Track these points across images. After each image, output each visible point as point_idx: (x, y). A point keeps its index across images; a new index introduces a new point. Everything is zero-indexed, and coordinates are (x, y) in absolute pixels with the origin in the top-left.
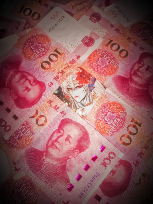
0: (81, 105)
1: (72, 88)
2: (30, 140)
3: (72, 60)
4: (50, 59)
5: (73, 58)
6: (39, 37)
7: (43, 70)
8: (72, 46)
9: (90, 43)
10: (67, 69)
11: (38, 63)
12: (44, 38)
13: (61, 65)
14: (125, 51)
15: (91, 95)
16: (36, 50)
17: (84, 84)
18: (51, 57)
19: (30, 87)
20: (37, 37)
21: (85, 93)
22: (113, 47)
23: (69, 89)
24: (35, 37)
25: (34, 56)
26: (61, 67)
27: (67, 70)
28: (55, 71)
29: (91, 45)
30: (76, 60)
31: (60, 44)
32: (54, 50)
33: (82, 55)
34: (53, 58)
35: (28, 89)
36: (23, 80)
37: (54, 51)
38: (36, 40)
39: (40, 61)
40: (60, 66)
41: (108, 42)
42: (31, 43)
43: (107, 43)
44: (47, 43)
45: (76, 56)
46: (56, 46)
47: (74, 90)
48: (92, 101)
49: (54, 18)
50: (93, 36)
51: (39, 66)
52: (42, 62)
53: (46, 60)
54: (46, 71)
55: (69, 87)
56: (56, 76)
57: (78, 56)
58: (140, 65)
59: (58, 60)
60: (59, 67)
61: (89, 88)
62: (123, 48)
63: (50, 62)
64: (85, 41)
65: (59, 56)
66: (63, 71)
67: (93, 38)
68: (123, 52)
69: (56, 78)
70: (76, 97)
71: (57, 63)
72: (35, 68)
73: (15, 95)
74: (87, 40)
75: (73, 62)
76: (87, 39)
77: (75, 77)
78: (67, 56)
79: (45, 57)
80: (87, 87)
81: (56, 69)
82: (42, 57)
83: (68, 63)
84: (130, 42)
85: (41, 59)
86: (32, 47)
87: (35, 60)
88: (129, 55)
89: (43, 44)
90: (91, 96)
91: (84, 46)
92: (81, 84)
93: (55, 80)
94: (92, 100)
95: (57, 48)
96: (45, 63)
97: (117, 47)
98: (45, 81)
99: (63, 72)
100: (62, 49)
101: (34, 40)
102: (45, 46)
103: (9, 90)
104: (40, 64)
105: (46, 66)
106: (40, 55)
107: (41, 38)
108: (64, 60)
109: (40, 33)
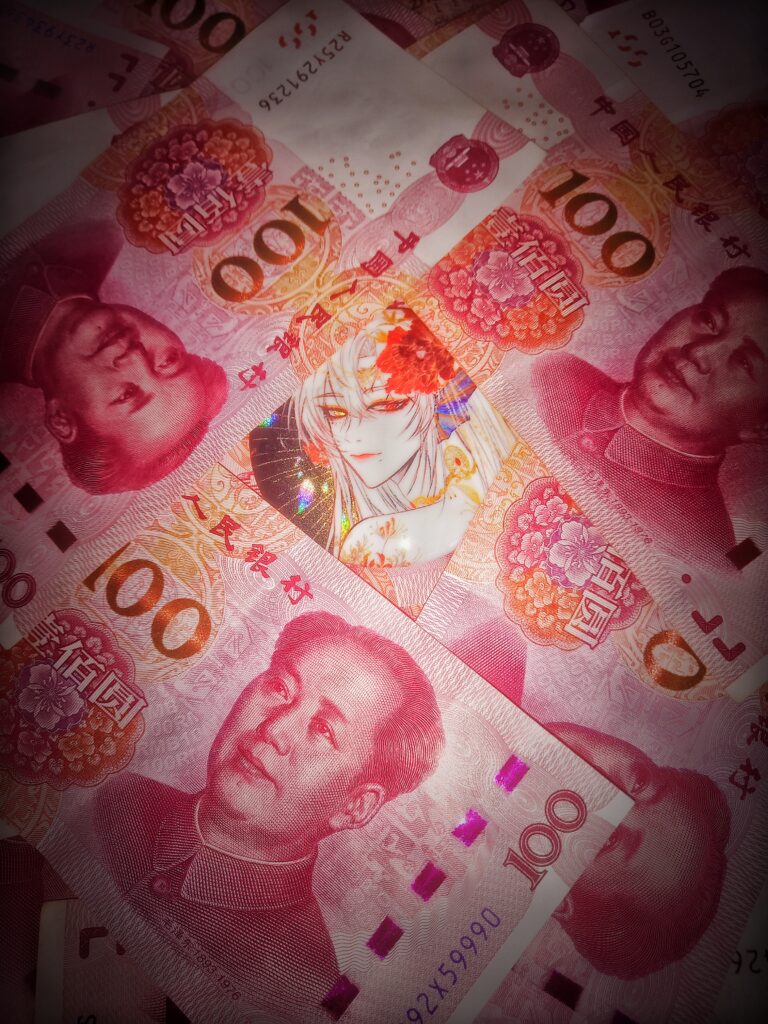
0: (384, 500)
1: (349, 409)
2: (119, 735)
3: (372, 254)
4: (259, 244)
5: (379, 248)
6: (210, 136)
7: (223, 302)
8: (381, 184)
9: (475, 171)
10: (345, 298)
11: (199, 264)
12: (237, 143)
13: (313, 278)
14: (642, 243)
15: (444, 455)
16: (191, 198)
17: (412, 394)
18: (265, 240)
19: (147, 384)
20: (204, 133)
21: (415, 443)
22: (579, 212)
23: (332, 413)
24: (194, 134)
25: (179, 230)
26: (313, 291)
27: (342, 305)
28: (280, 309)
29: (481, 180)
30: (393, 259)
31: (317, 172)
32: (283, 201)
33: (427, 234)
34: (280, 242)
35: (135, 396)
36: (113, 351)
37: (283, 210)
38: (197, 150)
39: (209, 252)
40: (306, 284)
41: (562, 182)
42: (171, 162)
43: (557, 185)
44: (254, 166)
45: (397, 234)
46: (299, 182)
47: (355, 421)
48: (446, 489)
49: (298, 43)
50: (492, 137)
51: (203, 283)
52: (217, 261)
53: (241, 255)
54: (237, 306)
55: (331, 402)
56: (286, 334)
57: (406, 235)
58: (706, 329)
59: (298, 253)
60: (303, 287)
61: (438, 418)
62: (634, 226)
63: (260, 262)
64: (449, 161)
65: (306, 235)
66: (322, 310)
67: (492, 143)
68: (628, 244)
69: (286, 345)
70: (364, 456)
71: (297, 268)
72: (183, 292)
73: (69, 423)
74: (459, 157)
75: (378, 265)
76: (459, 152)
77: (371, 354)
78: (347, 235)
79: (238, 235)
80: (428, 414)
81: (286, 301)
82: (220, 237)
83: (354, 269)
84: (679, 201)
85: (216, 247)
86: (171, 186)
87: (182, 249)
88: (654, 265)
89: (230, 172)
90: (445, 461)
91: (440, 184)
92: (399, 392)
93: (277, 354)
94: (447, 481)
95: (299, 193)
96: (232, 267)
97: (600, 217)
98: (227, 357)
99: (320, 316)
100: (325, 200)
101: (189, 149)
102: (240, 179)
103: (43, 399)
104: (210, 274)
105: (235, 283)
106: (210, 226)
107: (225, 141)
108: (332, 257)
109: (218, 117)
